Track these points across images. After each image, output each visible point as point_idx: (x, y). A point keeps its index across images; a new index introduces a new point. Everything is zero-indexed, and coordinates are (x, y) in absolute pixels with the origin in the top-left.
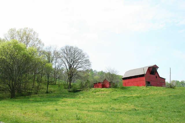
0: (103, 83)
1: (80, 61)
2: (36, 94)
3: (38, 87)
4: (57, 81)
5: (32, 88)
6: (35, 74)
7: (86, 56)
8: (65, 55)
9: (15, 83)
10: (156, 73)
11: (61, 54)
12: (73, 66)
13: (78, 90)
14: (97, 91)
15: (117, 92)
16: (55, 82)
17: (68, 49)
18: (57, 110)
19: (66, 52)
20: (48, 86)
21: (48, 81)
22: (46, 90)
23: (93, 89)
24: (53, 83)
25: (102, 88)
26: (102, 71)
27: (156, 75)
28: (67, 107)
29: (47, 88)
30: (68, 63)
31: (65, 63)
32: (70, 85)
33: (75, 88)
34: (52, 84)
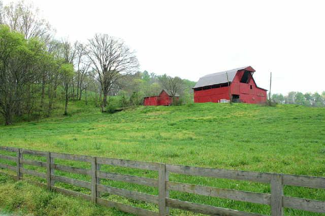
0: (159, 96)
1: (120, 59)
2: (48, 116)
3: (50, 106)
4: (82, 95)
5: (40, 108)
6: (44, 82)
7: (130, 51)
8: (95, 49)
9: (10, 100)
10: (251, 80)
11: (88, 48)
12: (110, 68)
13: (118, 109)
14: (149, 111)
15: (181, 112)
16: (79, 96)
17: (99, 38)
18: (76, 140)
19: (96, 43)
20: (66, 104)
21: (67, 95)
22: (64, 110)
23: (142, 107)
24: (75, 98)
25: (158, 105)
26: (165, 75)
27: (251, 83)
28: (94, 136)
29: (66, 106)
30: (101, 63)
31: (95, 64)
32: (105, 100)
33: (112, 105)
34: (74, 100)
